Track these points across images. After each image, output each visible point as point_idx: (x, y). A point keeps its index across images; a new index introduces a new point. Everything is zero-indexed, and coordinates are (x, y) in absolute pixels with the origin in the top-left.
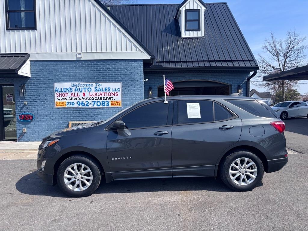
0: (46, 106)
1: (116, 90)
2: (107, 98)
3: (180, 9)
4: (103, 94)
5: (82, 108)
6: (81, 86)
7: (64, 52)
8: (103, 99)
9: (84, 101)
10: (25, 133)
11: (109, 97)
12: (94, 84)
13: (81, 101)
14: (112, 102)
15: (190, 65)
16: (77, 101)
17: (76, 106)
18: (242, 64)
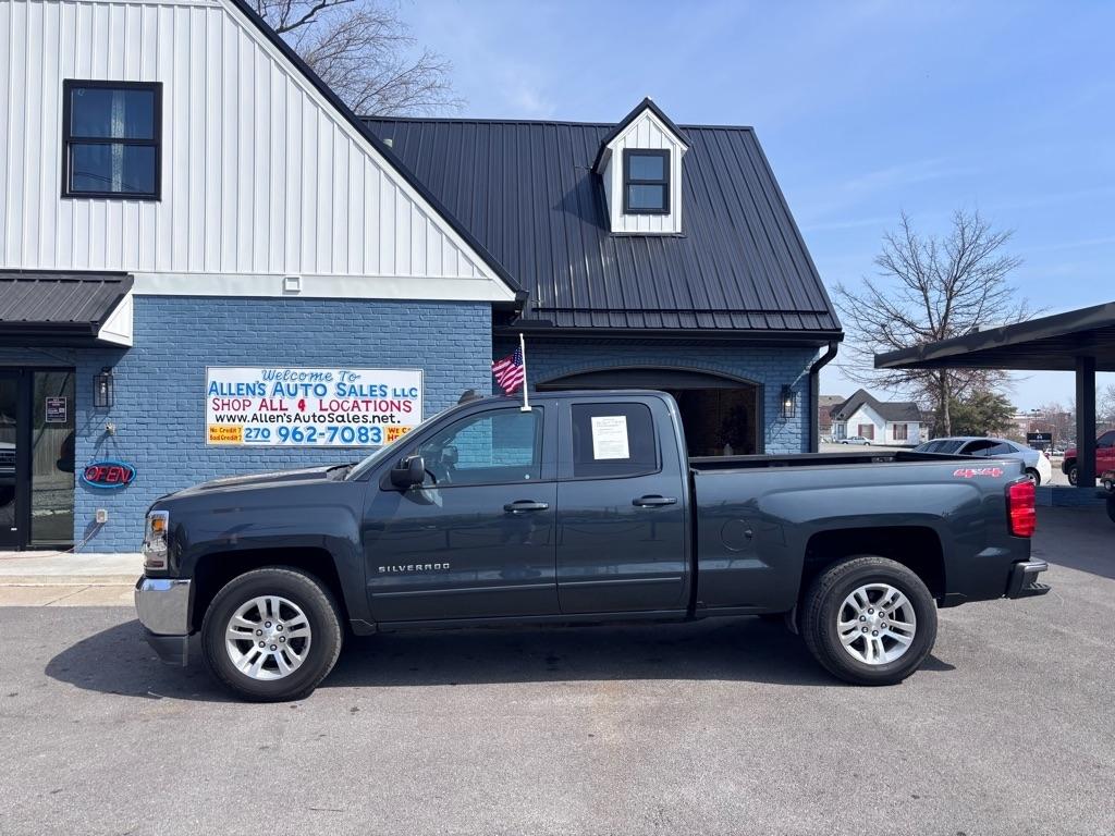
0: (177, 439)
1: (406, 393)
2: (376, 419)
3: (609, 146)
4: (363, 406)
5: (294, 448)
6: (294, 377)
7: (246, 272)
8: (361, 419)
9: (302, 426)
10: (103, 524)
11: (381, 414)
12: (336, 374)
13: (291, 426)
14: (391, 430)
15: (636, 322)
16: (280, 424)
17: (274, 440)
18: (794, 323)
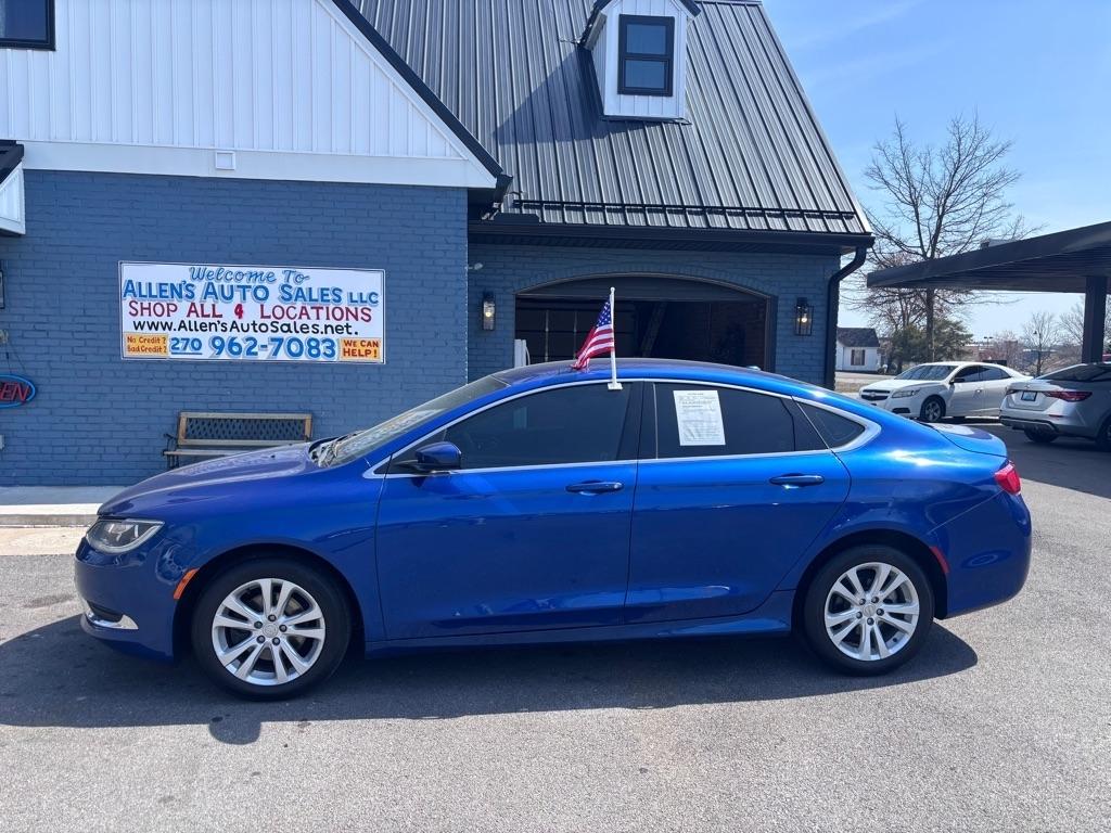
0: (85, 350)
1: (364, 299)
2: (329, 329)
3: (603, 11)
4: (312, 313)
5: (230, 363)
6: (229, 277)
7: (164, 145)
8: (311, 329)
9: (240, 337)
11: (334, 323)
12: (279, 274)
13: (226, 336)
14: (347, 343)
15: (636, 220)
16: (213, 333)
17: (207, 353)
18: (817, 225)
